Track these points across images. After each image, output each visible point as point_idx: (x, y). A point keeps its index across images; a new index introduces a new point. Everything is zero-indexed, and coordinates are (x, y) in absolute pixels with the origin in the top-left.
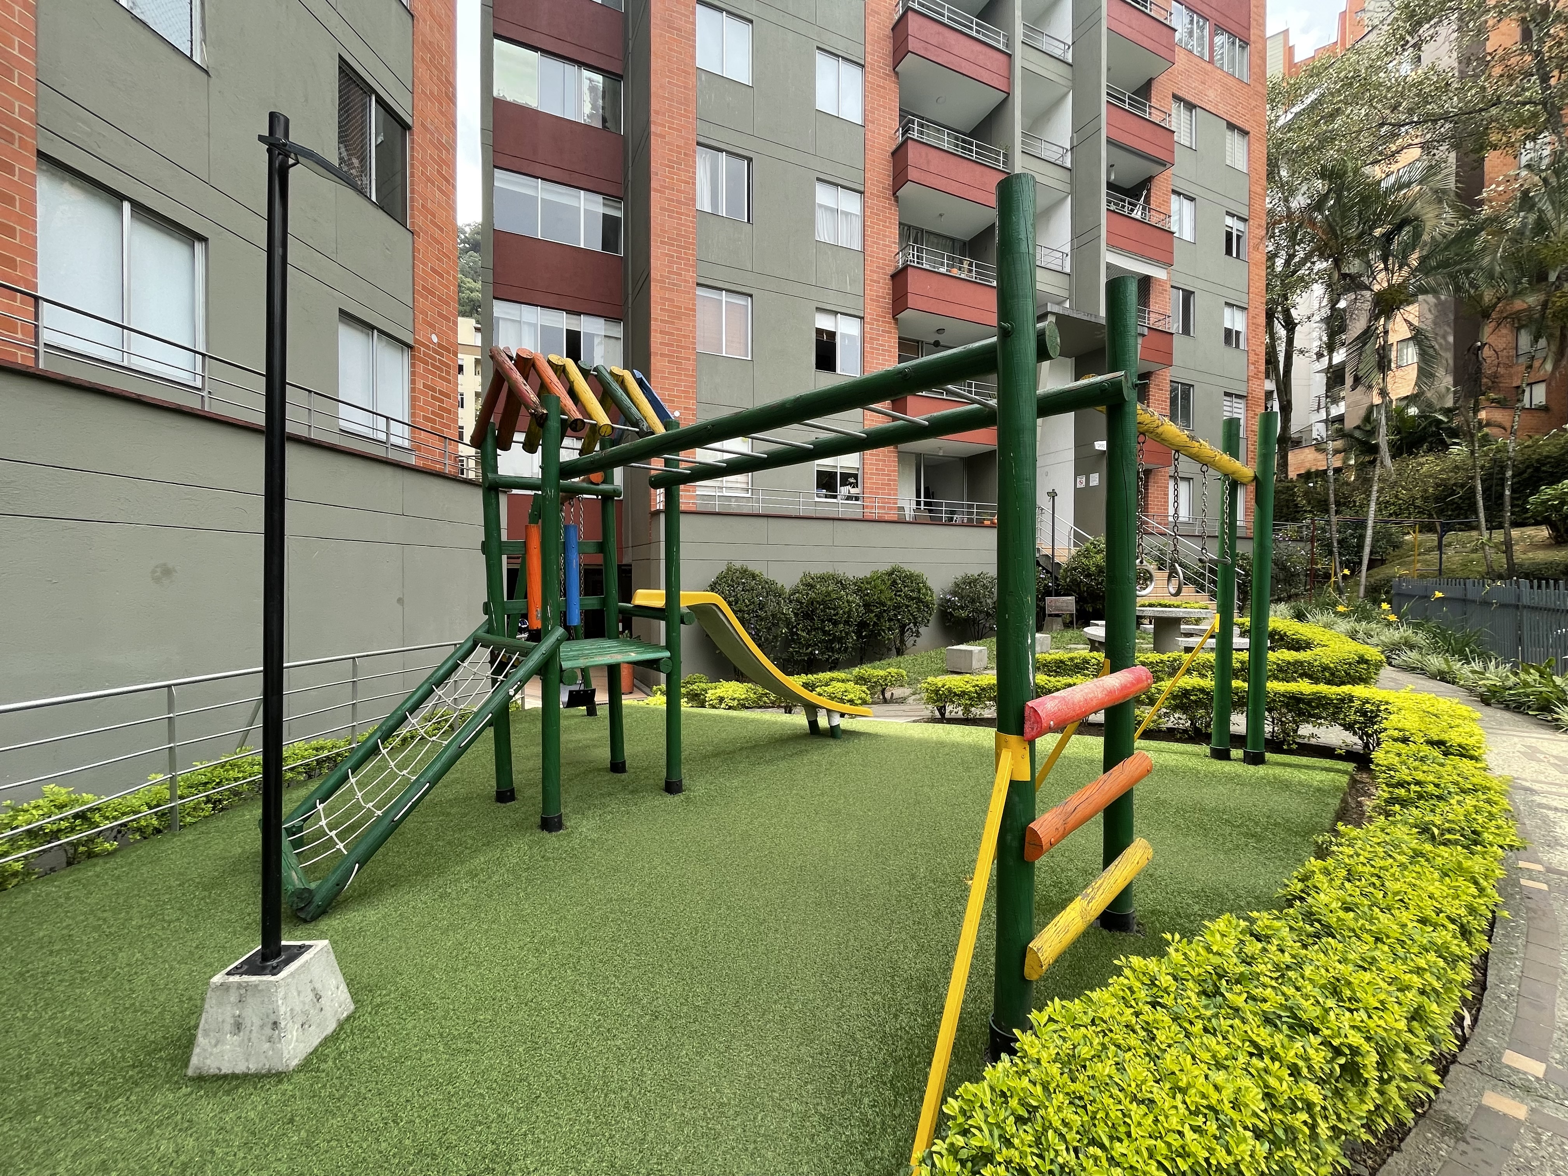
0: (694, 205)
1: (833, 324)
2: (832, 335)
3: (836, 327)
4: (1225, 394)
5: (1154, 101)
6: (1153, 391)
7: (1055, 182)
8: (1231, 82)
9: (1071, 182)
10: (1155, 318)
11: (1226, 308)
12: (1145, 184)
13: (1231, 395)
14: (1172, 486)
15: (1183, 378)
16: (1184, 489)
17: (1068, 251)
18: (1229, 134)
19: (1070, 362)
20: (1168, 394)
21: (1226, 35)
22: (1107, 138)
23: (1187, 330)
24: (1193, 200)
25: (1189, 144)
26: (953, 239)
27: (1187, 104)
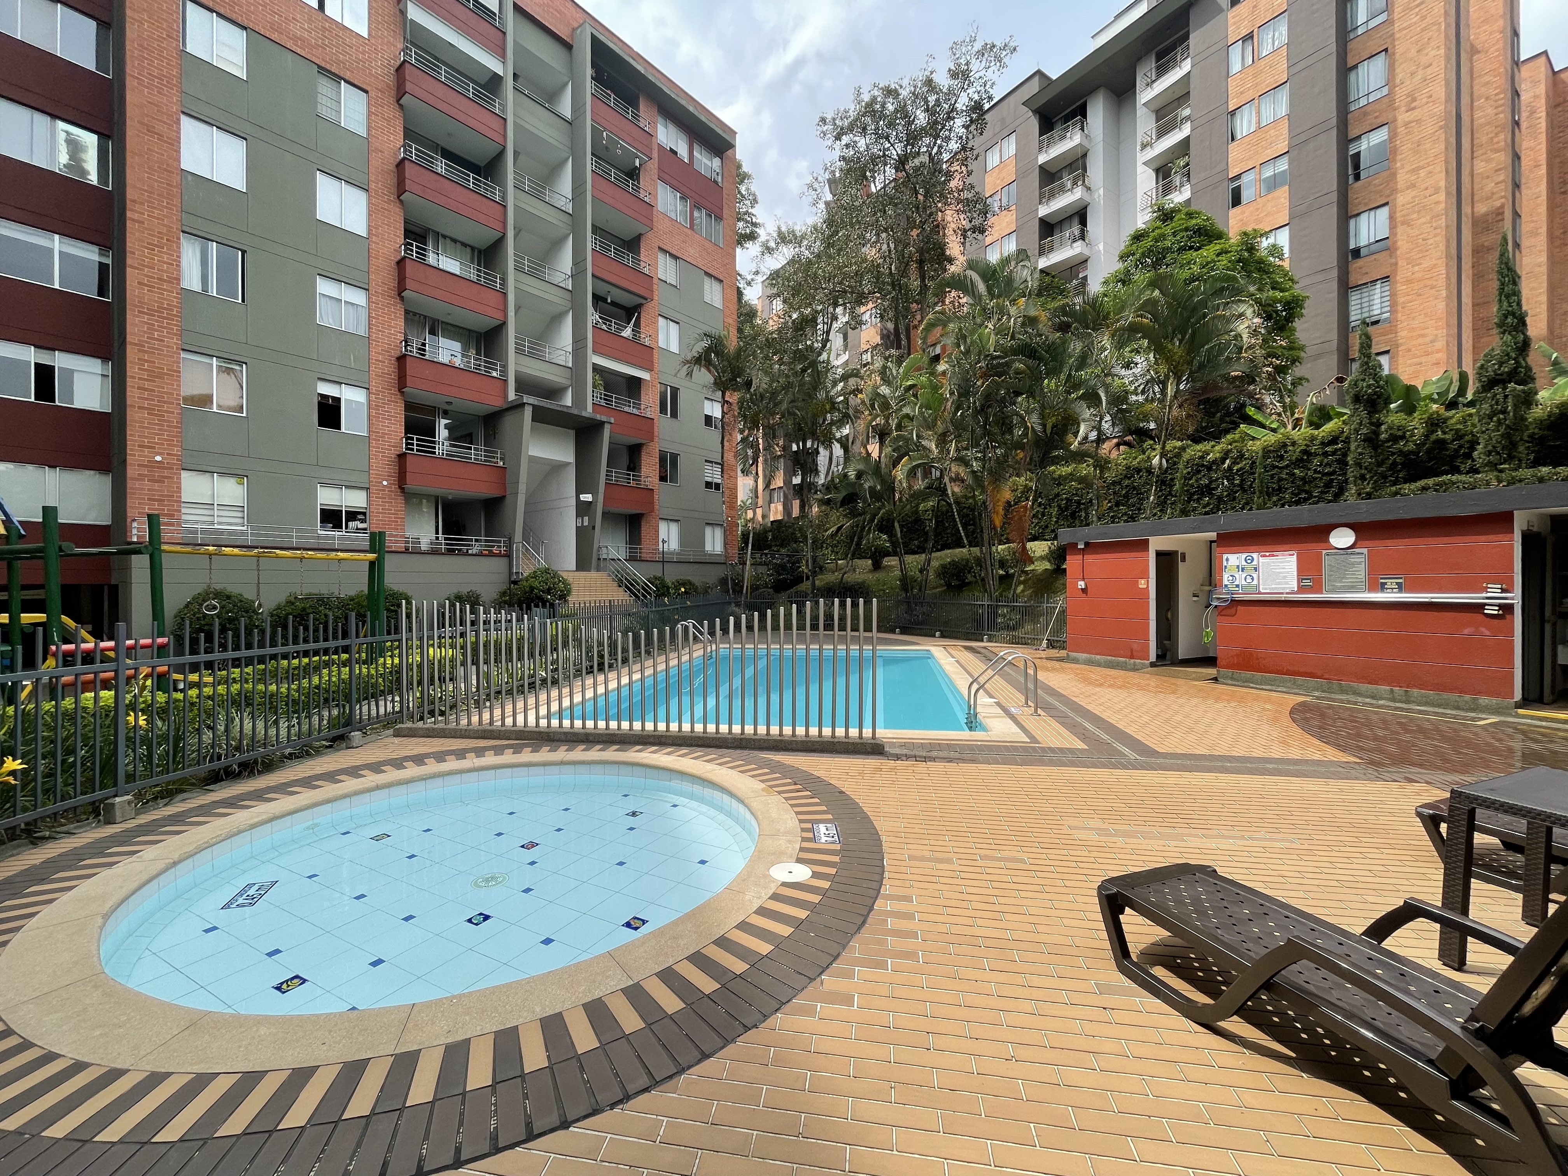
0: (179, 284)
1: (338, 391)
2: (337, 400)
3: (340, 394)
4: (706, 461)
5: (642, 250)
6: (644, 457)
7: (558, 299)
8: (708, 245)
9: (572, 301)
10: (643, 407)
11: (706, 401)
12: (638, 308)
13: (711, 462)
14: (663, 527)
15: (671, 448)
16: (674, 528)
17: (571, 350)
18: (707, 280)
19: (572, 433)
20: (657, 460)
21: (704, 211)
22: (593, 275)
23: (674, 415)
24: (678, 323)
25: (674, 283)
26: (469, 330)
27: (671, 255)
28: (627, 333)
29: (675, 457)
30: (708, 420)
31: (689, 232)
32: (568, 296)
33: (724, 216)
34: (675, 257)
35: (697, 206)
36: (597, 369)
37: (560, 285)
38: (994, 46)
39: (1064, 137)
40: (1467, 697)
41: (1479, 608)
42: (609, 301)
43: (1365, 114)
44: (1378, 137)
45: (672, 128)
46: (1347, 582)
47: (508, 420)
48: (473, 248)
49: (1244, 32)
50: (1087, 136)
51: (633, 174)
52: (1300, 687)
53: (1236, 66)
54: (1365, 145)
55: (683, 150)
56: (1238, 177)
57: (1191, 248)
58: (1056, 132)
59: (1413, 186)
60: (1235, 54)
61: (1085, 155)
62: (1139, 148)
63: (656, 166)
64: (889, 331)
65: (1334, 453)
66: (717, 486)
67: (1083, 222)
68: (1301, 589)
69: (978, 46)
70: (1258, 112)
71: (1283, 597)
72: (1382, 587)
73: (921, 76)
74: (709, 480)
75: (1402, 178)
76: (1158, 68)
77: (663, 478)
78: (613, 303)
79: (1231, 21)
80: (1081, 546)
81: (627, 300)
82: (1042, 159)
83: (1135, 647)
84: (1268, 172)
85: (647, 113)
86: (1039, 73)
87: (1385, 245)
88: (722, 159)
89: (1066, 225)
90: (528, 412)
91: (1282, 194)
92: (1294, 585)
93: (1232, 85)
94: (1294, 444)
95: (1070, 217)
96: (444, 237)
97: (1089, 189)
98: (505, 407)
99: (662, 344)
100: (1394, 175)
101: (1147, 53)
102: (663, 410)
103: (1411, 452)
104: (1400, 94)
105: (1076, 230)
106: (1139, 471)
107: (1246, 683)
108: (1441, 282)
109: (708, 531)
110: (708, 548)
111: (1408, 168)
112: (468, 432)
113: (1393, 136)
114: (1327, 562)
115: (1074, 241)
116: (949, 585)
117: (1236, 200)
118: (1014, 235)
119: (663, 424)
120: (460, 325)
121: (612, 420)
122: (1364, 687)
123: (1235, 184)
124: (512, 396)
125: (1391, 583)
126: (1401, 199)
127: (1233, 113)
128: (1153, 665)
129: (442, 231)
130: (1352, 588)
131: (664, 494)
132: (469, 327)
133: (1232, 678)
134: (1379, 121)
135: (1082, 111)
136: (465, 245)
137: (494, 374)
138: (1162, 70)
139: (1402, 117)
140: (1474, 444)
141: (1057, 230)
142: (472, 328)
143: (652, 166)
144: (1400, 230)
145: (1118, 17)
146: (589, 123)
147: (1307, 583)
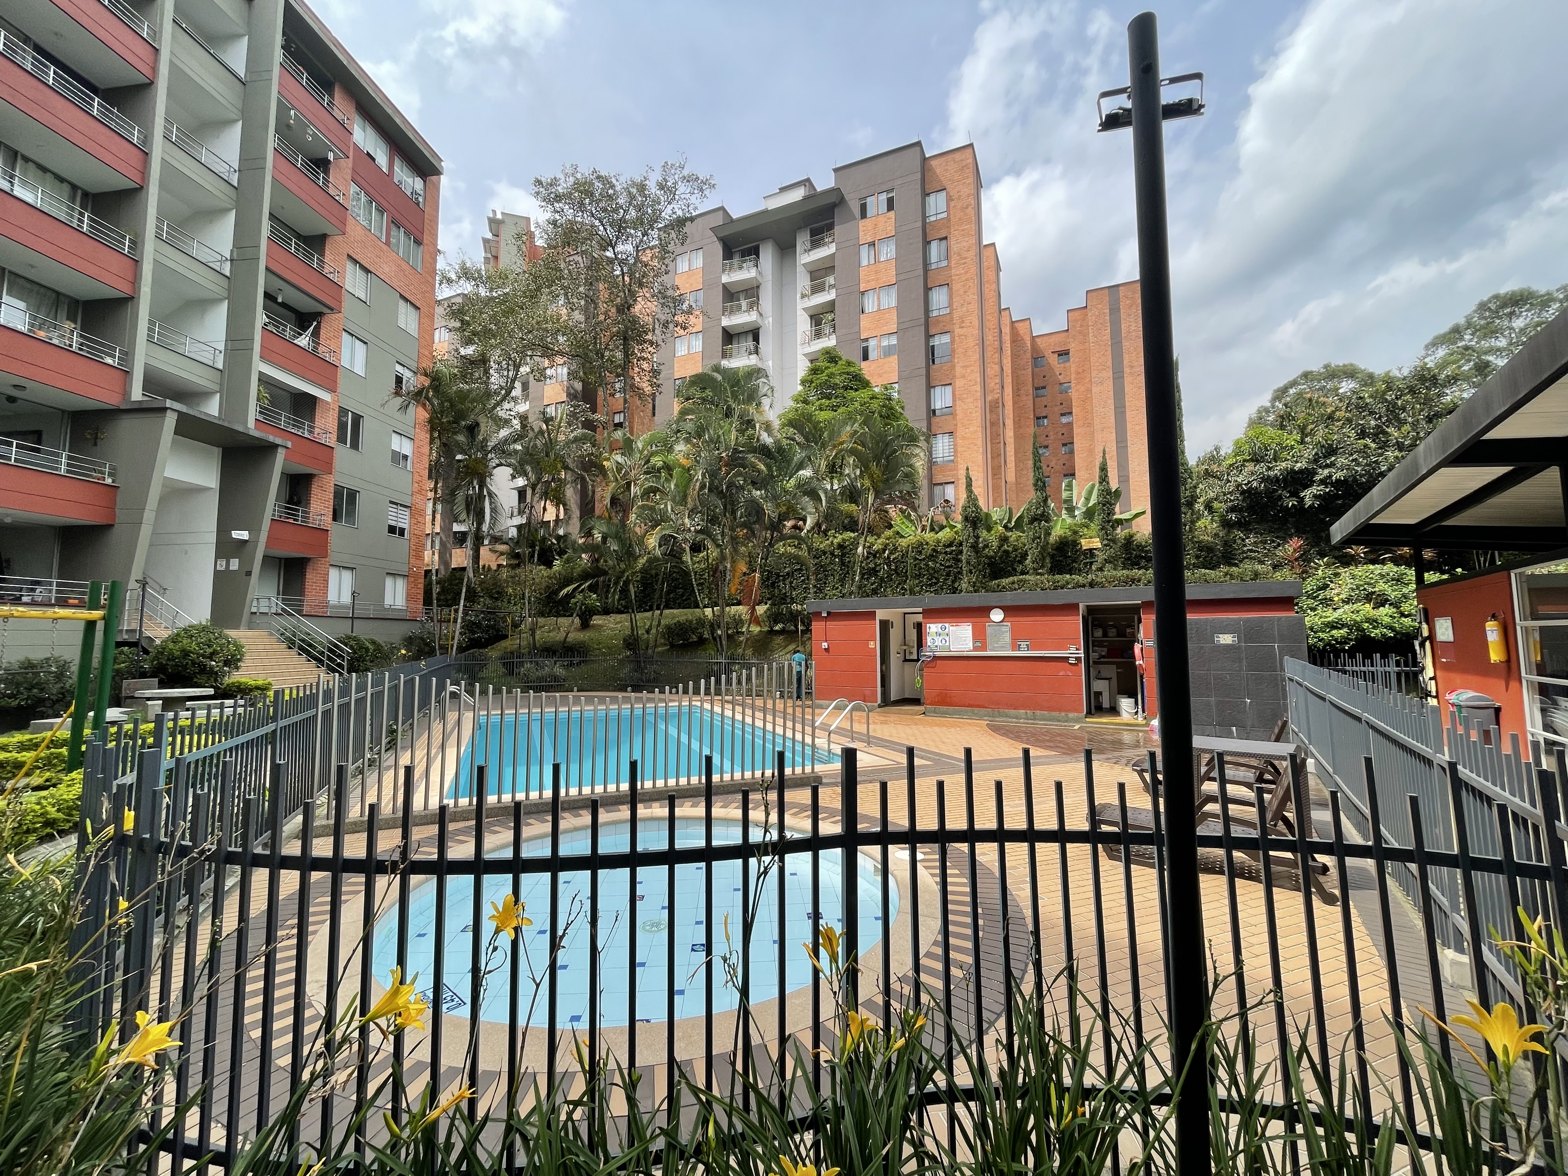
4: (391, 502)
5: (327, 252)
6: (315, 490)
7: (211, 285)
8: (404, 266)
9: (229, 290)
10: (317, 430)
11: (394, 435)
12: (317, 316)
13: (396, 504)
14: (333, 573)
15: (348, 483)
16: (347, 577)
17: (222, 348)
18: (402, 303)
19: (217, 452)
20: (332, 496)
21: (402, 230)
22: (267, 269)
23: (355, 445)
24: (365, 343)
25: (363, 297)
26: (58, 294)
27: (362, 267)
28: (303, 341)
29: (352, 495)
30: (399, 458)
31: (385, 247)
32: (225, 283)
33: (425, 241)
34: (367, 271)
35: (396, 223)
36: (264, 380)
37: (210, 264)
38: (698, 178)
39: (741, 268)
40: (1063, 714)
41: (1066, 659)
42: (280, 300)
43: (938, 322)
44: (946, 339)
45: (370, 131)
46: (1000, 644)
47: (127, 426)
48: (74, 187)
49: (870, 240)
50: (760, 273)
51: (321, 164)
52: (976, 714)
53: (864, 262)
54: (936, 341)
55: (382, 159)
56: (867, 340)
57: (851, 388)
58: (736, 260)
59: (963, 377)
60: (864, 251)
61: (758, 287)
62: (799, 296)
63: (350, 165)
64: (576, 391)
65: (951, 553)
66: (402, 532)
67: (756, 339)
68: (975, 649)
69: (685, 172)
70: (879, 298)
71: (965, 654)
72: (1019, 648)
73: (638, 179)
74: (393, 523)
75: (959, 370)
76: (812, 242)
77: (336, 517)
78: (284, 305)
79: (861, 228)
80: (824, 614)
81: (304, 304)
82: (725, 279)
83: (867, 692)
84: (885, 343)
85: (342, 107)
86: (722, 208)
87: (950, 411)
88: (425, 182)
89: (742, 339)
90: (170, 420)
91: (894, 360)
92: (970, 646)
93: (862, 273)
94: (927, 544)
95: (746, 332)
96: (26, 159)
97: (761, 315)
98: (123, 407)
99: (345, 362)
100: (954, 366)
101: (806, 226)
102: (342, 439)
103: (992, 557)
104: (956, 315)
105: (751, 344)
106: (824, 553)
107: (943, 714)
108: (980, 442)
109: (389, 582)
110: (388, 601)
111: (961, 364)
112: (37, 428)
113: (953, 341)
114: (989, 630)
115: (750, 354)
116: (672, 646)
117: (866, 357)
118: (700, 336)
119: (342, 454)
120: (43, 283)
121: (289, 445)
122: (1012, 712)
123: (865, 344)
124: (137, 394)
125: (1023, 645)
126: (959, 383)
127: (863, 293)
128: (880, 706)
129: (23, 149)
130: (1002, 648)
131: (338, 534)
132: (57, 289)
133: (935, 712)
134: (946, 329)
135: (755, 252)
136: (61, 179)
137: (109, 360)
138: (816, 243)
139: (958, 331)
140: (1024, 556)
141: (735, 341)
142: (63, 291)
143: (347, 165)
144: (958, 403)
145: (783, 190)
146: (274, 95)
147: (978, 644)
